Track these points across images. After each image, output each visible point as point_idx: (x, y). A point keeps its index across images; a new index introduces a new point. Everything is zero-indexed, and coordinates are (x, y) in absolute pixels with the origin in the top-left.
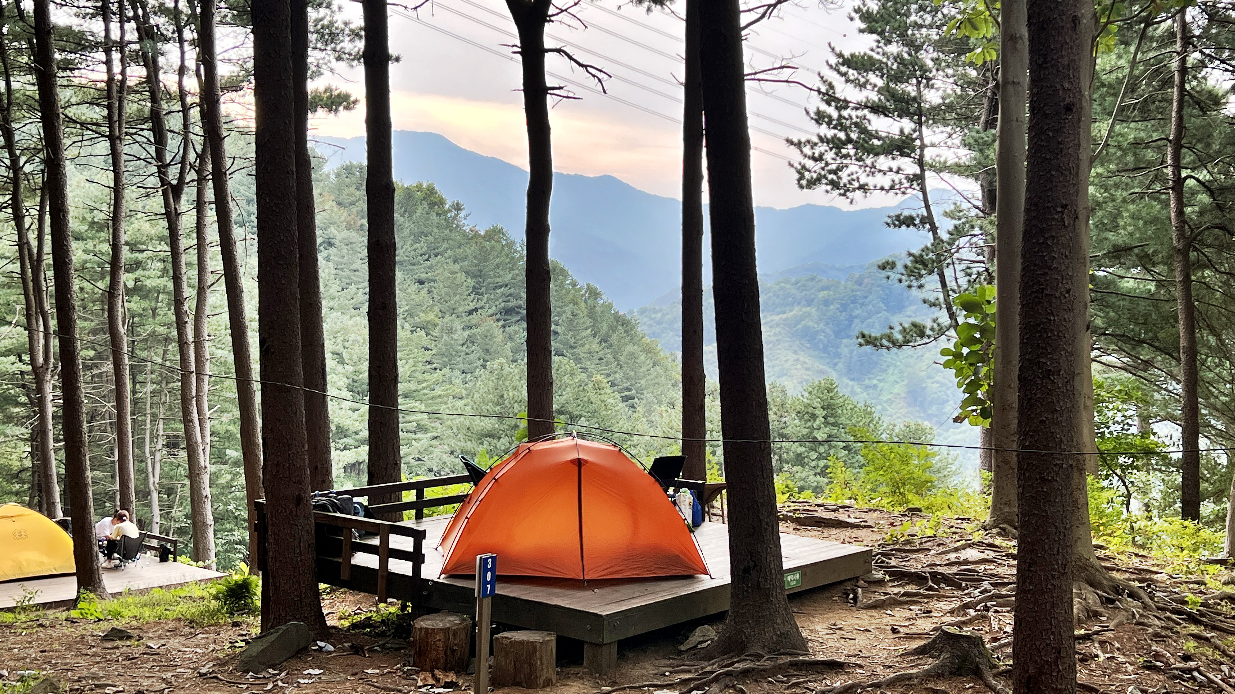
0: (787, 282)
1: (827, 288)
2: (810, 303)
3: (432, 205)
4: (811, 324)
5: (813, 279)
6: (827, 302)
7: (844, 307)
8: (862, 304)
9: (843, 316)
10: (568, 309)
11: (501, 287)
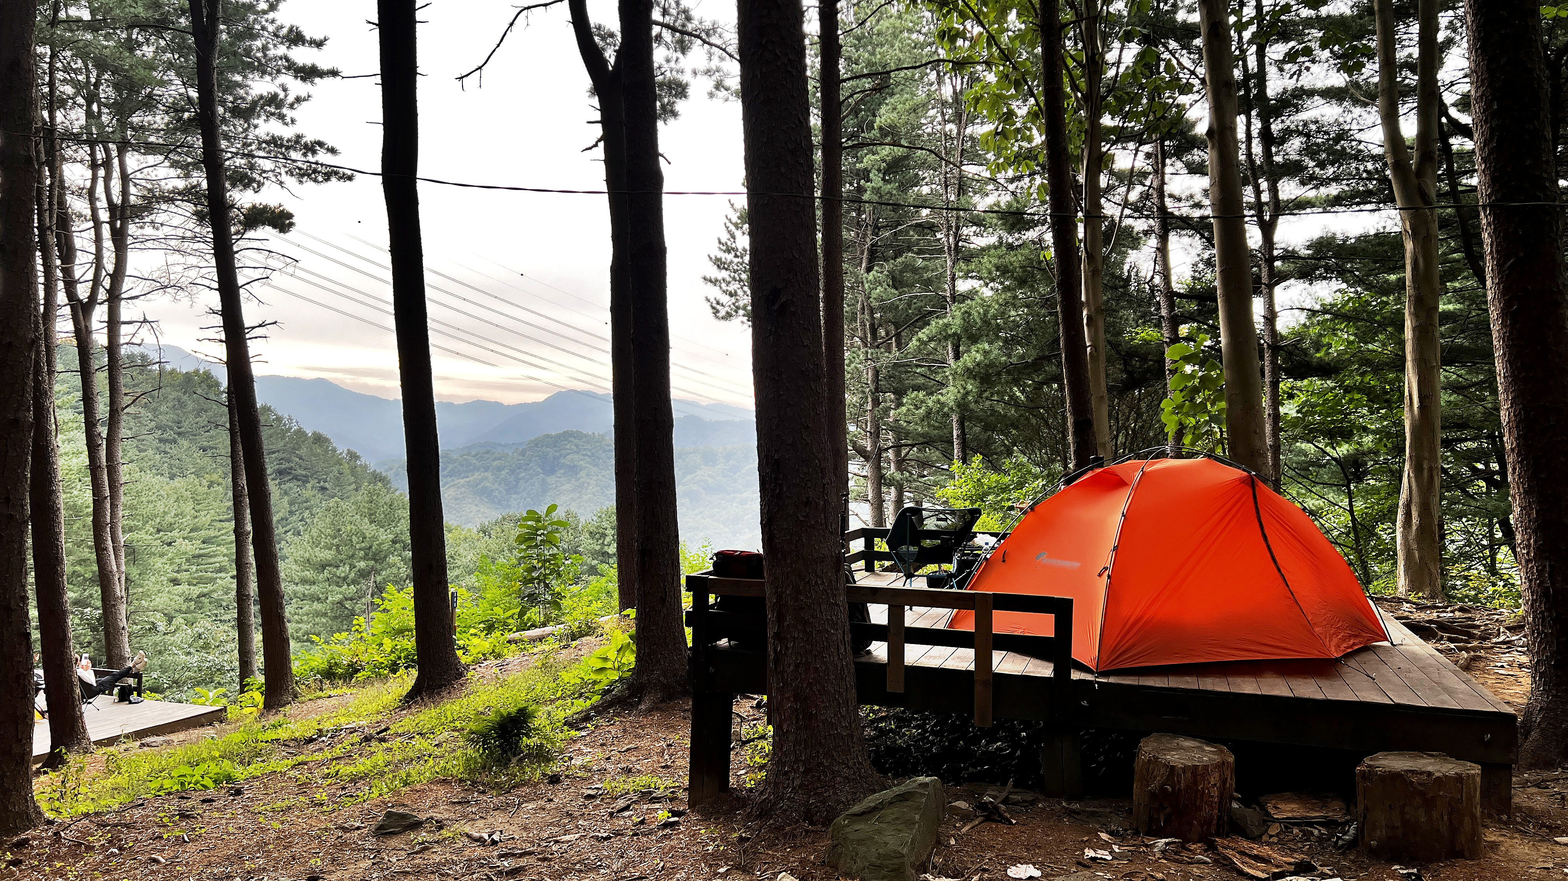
0: (469, 454)
1: (500, 459)
2: (486, 469)
3: (210, 387)
4: (488, 485)
5: (488, 452)
6: (499, 469)
7: (512, 472)
8: (525, 470)
9: (512, 479)
10: (335, 469)
11: (274, 453)
